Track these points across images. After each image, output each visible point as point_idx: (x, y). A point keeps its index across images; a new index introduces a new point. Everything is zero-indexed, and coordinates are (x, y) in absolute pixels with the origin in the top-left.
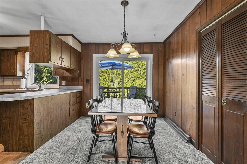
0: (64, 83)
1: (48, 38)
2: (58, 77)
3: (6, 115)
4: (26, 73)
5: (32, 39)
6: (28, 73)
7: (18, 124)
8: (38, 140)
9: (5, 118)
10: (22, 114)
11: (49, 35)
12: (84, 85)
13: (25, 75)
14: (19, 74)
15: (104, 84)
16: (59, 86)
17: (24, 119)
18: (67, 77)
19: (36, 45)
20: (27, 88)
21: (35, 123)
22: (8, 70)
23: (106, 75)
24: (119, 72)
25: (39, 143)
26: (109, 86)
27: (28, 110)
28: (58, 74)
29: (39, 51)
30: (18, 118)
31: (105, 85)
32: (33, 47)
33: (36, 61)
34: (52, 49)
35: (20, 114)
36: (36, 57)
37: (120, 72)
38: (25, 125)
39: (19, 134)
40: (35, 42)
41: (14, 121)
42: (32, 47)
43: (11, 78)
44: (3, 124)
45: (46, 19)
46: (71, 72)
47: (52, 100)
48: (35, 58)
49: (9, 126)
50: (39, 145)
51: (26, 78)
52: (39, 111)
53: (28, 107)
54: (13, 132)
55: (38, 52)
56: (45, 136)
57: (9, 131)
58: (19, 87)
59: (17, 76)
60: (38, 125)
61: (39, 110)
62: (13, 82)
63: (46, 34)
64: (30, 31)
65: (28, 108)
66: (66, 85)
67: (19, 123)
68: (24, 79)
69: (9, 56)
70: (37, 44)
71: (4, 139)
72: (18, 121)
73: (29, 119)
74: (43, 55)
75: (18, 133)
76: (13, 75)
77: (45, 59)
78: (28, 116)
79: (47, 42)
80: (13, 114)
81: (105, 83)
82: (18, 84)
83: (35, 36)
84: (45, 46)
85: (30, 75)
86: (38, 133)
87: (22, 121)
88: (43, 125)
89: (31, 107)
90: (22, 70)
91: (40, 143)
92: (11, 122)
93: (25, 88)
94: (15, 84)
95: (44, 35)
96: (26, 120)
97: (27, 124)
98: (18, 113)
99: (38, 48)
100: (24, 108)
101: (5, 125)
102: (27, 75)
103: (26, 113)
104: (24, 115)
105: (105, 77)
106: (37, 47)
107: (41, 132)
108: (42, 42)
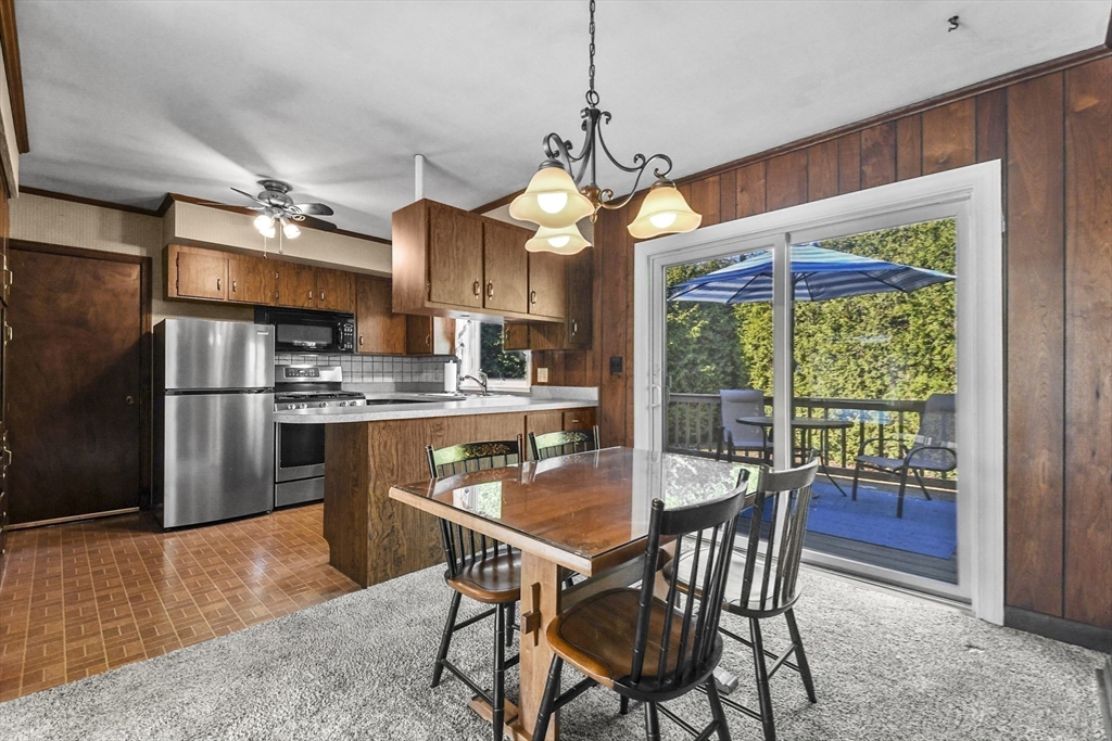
0: (543, 375)
4: (457, 345)
6: (462, 345)
8: (382, 554)
15: (810, 379)
16: (533, 384)
21: (373, 499)
23: (819, 335)
24: (897, 307)
25: (386, 565)
26: (836, 393)
31: (815, 387)
34: (438, 259)
37: (904, 306)
45: (431, 159)
47: (438, 434)
50: (385, 570)
52: (388, 462)
56: (409, 549)
60: (384, 508)
61: (385, 460)
66: (550, 383)
81: (815, 377)
85: (470, 349)
86: (383, 533)
88: (400, 512)
91: (388, 566)
105: (812, 344)
107: (393, 531)
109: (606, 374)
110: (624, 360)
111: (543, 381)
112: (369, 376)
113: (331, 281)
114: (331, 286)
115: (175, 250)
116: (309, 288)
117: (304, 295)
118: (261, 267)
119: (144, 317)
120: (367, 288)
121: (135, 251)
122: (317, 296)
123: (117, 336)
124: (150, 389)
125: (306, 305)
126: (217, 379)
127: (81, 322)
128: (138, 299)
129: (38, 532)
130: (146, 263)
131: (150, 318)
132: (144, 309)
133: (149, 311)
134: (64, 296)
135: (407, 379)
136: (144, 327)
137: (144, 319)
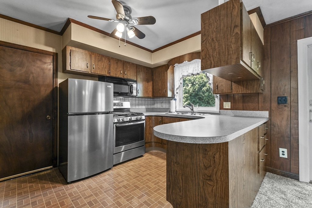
1: (237, 13)
2: (218, 95)
3: (176, 158)
4: (175, 93)
5: (204, 27)
7: (197, 182)
9: (176, 163)
10: (202, 165)
11: (240, 5)
12: (273, 108)
13: (174, 96)
14: (169, 94)
16: (220, 109)
17: (206, 176)
18: (232, 95)
19: (212, 36)
20: (177, 112)
22: (160, 90)
27: (214, 160)
28: (223, 90)
29: (218, 45)
30: (195, 169)
32: (208, 41)
33: (212, 66)
35: (199, 163)
36: (212, 58)
38: (210, 189)
39: (198, 202)
40: (210, 30)
41: (189, 173)
42: (205, 42)
43: (161, 99)
44: (173, 172)
46: (247, 84)
48: (211, 61)
49: (180, 179)
51: (176, 99)
53: (215, 154)
54: (188, 193)
55: (217, 47)
57: (181, 188)
58: (168, 110)
59: (168, 96)
62: (163, 104)
63: (233, 5)
64: (201, 14)
65: (214, 157)
67: (197, 180)
68: (174, 100)
69: (160, 74)
70: (214, 34)
71: (174, 197)
72: (195, 176)
73: (217, 180)
74: (228, 49)
75: (196, 198)
76: (165, 96)
77: (231, 58)
78: (214, 173)
79: (235, 22)
80: (187, 159)
82: (167, 107)
83: (211, 19)
84: (232, 31)
87: (203, 178)
89: (220, 157)
90: (171, 89)
92: (184, 172)
93: (175, 112)
94: (165, 106)
95: (228, 10)
96: (210, 180)
97: (214, 188)
98: (195, 161)
99: (217, 40)
100: (205, 154)
101: (175, 174)
102: (176, 95)
103: (210, 166)
104: (206, 168)
106: (215, 39)
108: (224, 26)
109: (274, 104)
110: (289, 98)
111: (227, 108)
112: (137, 106)
113: (128, 67)
114: (128, 69)
115: (69, 49)
116: (121, 69)
117: (119, 72)
118: (103, 59)
119: (54, 79)
120: (140, 70)
121: (50, 50)
122: (124, 73)
123: (43, 89)
124: (57, 112)
125: (120, 76)
126: (86, 108)
127: (26, 82)
128: (52, 71)
129: (5, 183)
130: (55, 56)
131: (57, 80)
132: (54, 76)
133: (57, 77)
134: (18, 69)
135: (149, 107)
136: (54, 84)
137: (54, 81)
